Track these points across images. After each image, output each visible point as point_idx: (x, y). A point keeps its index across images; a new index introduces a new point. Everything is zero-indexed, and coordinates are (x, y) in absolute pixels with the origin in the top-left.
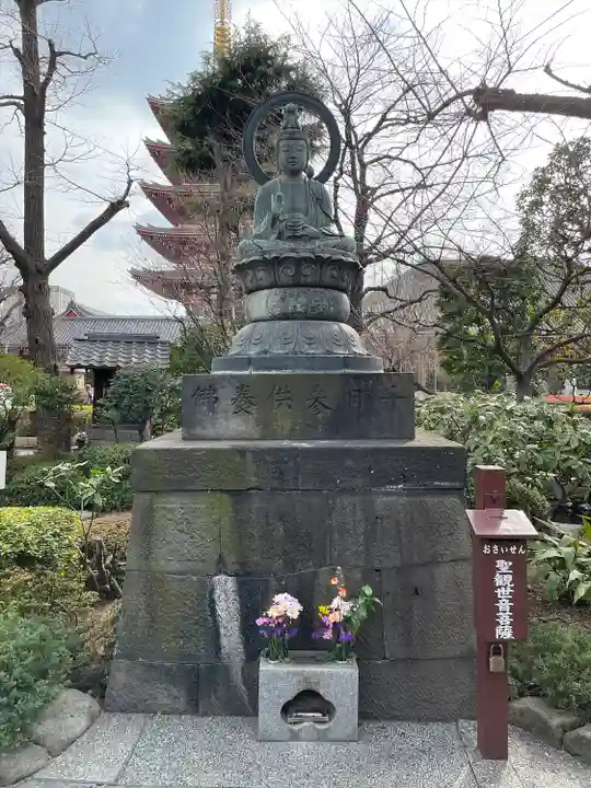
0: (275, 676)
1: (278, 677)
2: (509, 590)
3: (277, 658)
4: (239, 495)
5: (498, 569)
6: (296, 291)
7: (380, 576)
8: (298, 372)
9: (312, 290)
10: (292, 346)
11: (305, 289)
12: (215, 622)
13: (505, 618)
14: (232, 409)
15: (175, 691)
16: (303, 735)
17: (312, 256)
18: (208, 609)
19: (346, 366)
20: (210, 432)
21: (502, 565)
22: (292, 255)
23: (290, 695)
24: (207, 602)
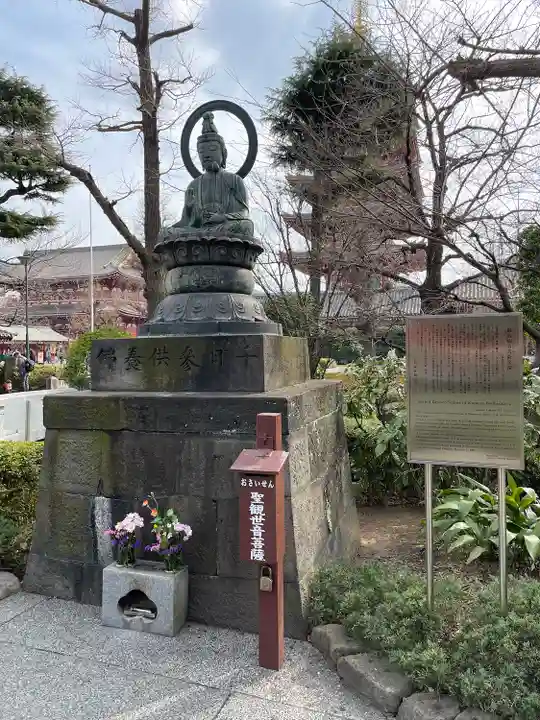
0: (114, 576)
1: (117, 578)
2: (261, 519)
3: (122, 564)
4: (115, 434)
5: (253, 500)
6: (191, 268)
7: (217, 506)
8: (178, 336)
9: (203, 267)
10: (181, 315)
11: (198, 267)
12: (95, 533)
13: (258, 543)
14: (126, 366)
15: (67, 582)
16: (132, 626)
17: (198, 239)
18: (90, 522)
19: (220, 331)
20: (110, 384)
21: (256, 496)
22: (183, 239)
23: (124, 592)
24: (89, 516)
